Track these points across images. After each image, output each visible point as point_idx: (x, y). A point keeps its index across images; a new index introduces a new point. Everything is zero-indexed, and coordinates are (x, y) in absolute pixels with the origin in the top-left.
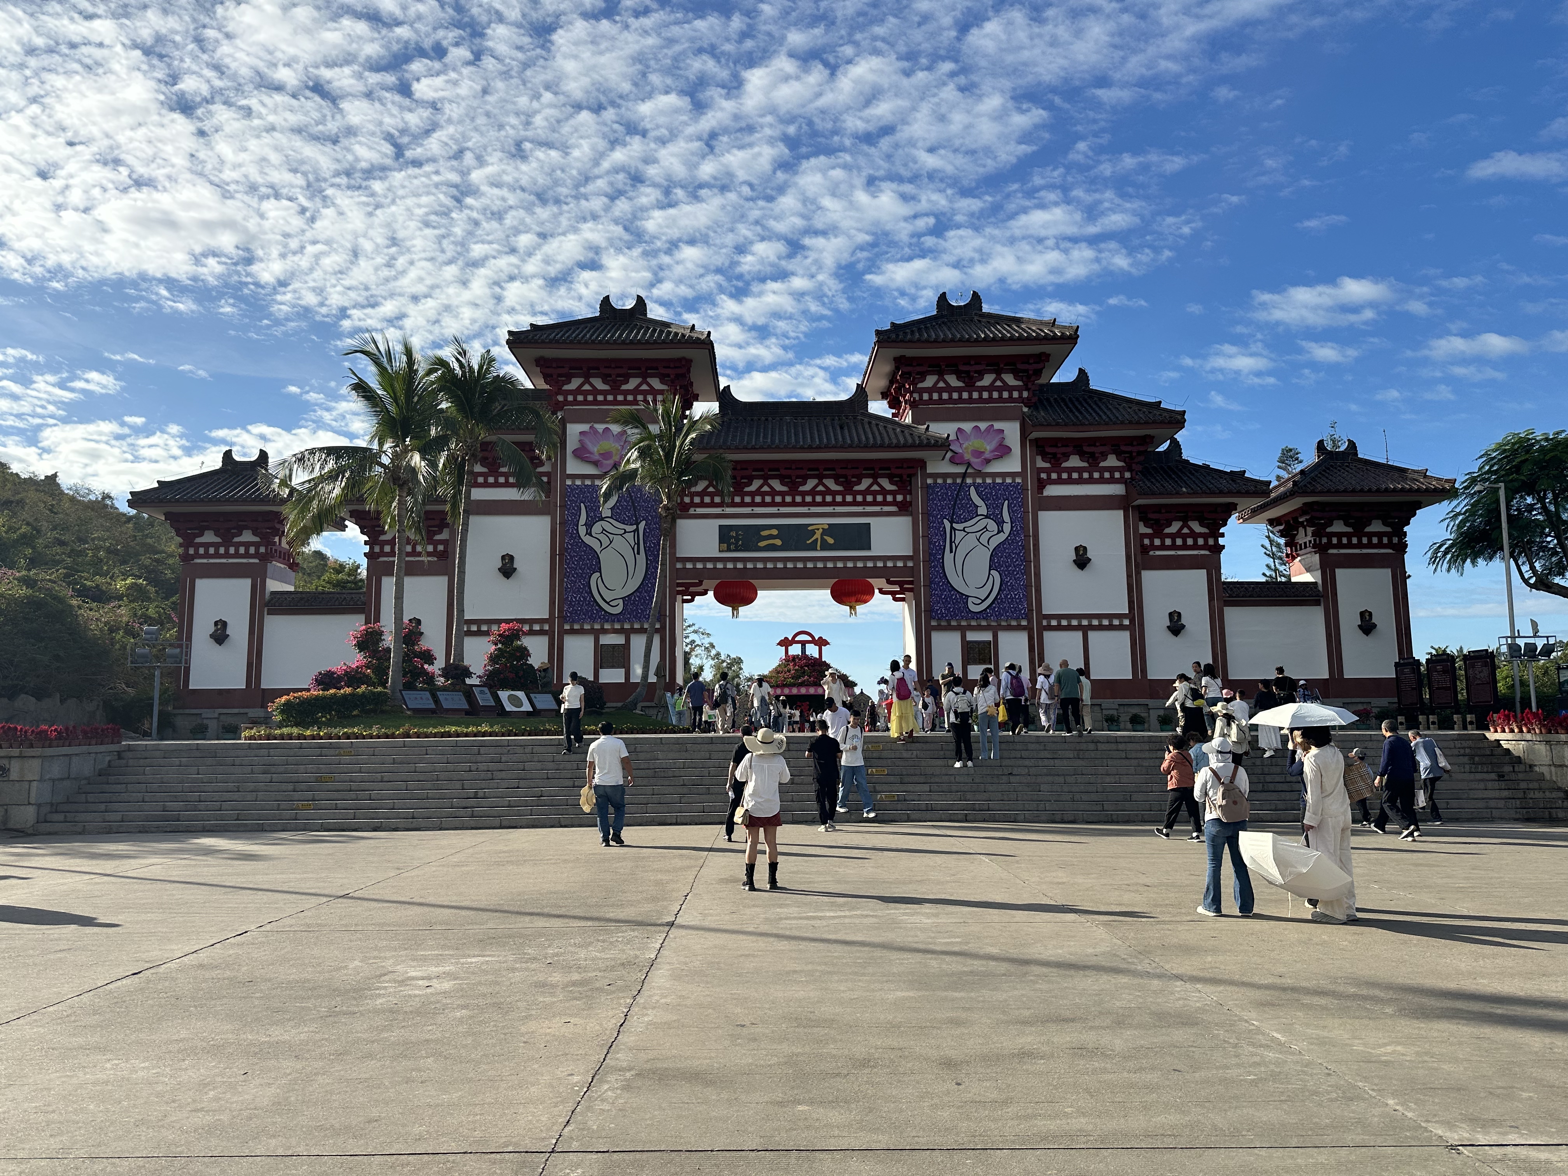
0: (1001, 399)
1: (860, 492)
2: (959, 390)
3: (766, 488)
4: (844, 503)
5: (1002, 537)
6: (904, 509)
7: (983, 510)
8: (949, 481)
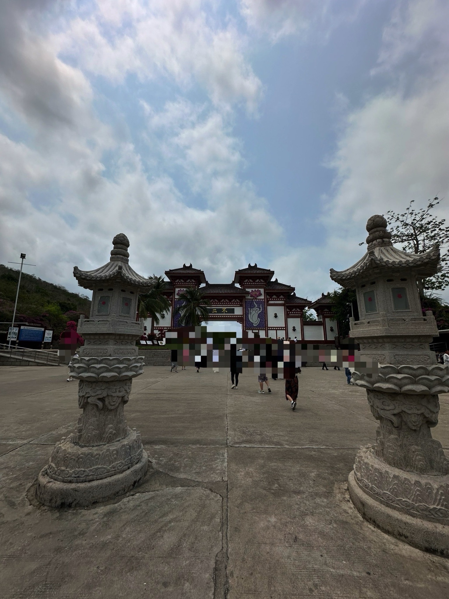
0: (260, 284)
1: (232, 302)
2: (252, 282)
3: (214, 301)
4: (229, 304)
5: (260, 311)
6: (241, 305)
7: (256, 306)
8: (250, 300)
